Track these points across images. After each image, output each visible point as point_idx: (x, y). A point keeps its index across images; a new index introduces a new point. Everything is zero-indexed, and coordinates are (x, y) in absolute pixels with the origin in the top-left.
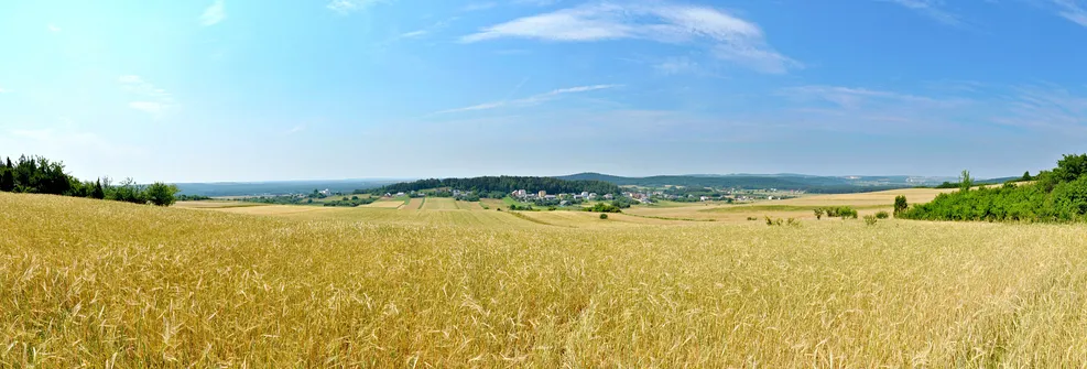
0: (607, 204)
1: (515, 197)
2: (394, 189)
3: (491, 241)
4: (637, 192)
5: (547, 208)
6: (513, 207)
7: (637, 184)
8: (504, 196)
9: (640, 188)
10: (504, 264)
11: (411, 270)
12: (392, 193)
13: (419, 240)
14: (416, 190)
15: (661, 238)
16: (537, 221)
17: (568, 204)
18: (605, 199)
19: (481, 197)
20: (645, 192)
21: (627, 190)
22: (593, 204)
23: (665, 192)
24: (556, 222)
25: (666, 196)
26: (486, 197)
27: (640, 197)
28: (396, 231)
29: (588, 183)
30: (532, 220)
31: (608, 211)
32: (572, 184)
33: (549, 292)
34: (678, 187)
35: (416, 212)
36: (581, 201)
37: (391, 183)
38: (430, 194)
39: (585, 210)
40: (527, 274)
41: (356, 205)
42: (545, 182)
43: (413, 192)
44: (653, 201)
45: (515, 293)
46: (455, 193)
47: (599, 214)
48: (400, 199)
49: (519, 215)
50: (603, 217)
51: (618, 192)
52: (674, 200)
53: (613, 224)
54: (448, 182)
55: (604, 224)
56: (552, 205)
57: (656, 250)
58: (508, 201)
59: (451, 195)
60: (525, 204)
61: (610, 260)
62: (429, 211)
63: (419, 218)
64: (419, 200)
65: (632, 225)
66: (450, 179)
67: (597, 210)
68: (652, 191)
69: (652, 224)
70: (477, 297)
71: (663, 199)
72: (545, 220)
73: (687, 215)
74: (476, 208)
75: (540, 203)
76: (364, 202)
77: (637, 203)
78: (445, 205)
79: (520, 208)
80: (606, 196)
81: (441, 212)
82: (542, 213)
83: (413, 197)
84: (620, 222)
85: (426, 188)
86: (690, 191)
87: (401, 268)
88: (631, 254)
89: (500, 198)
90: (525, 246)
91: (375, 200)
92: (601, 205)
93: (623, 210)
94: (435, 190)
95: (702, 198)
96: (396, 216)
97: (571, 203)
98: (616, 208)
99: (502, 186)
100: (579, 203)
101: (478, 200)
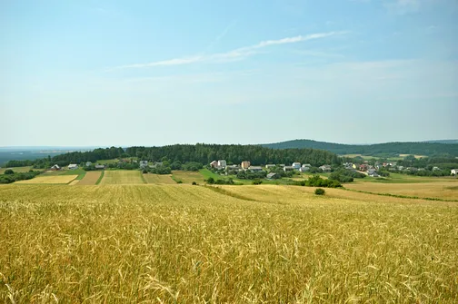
0: (324, 178)
1: (214, 169)
2: (63, 161)
3: (184, 217)
4: (362, 163)
5: (251, 182)
6: (211, 181)
7: (362, 153)
8: (201, 168)
9: (367, 158)
10: (198, 241)
11: (80, 252)
12: (61, 165)
13: (93, 218)
14: (93, 161)
15: (397, 219)
16: (239, 197)
17: (275, 177)
18: (321, 171)
19: (173, 169)
20: (372, 163)
21: (349, 160)
22: (306, 178)
23: (400, 162)
24: (261, 198)
25: (400, 168)
26: (179, 169)
27: (366, 169)
28: (64, 210)
29: (300, 152)
30: (234, 195)
31: (325, 186)
32: (281, 153)
33: (256, 273)
34: (417, 157)
35: (93, 188)
36: (292, 173)
37: (60, 153)
38: (111, 167)
39: (297, 184)
40: (224, 252)
41: (10, 181)
42: (250, 151)
43: (88, 164)
44: (383, 174)
45: (210, 273)
46: (142, 164)
47: (314, 189)
48: (71, 172)
49: (218, 190)
50: (320, 193)
51: (338, 163)
52: (412, 173)
53: (331, 201)
54: (133, 151)
55: (321, 202)
56: (257, 178)
57: (393, 232)
58: (205, 173)
59: (136, 167)
60: (225, 177)
61: (330, 240)
62: (108, 186)
63: (95, 194)
64: (97, 174)
65: (356, 203)
66: (135, 148)
67: (311, 183)
68: (381, 162)
69: (383, 202)
70: (164, 278)
71: (397, 171)
72: (248, 195)
73: (429, 193)
74: (166, 183)
75: (244, 176)
76: (22, 177)
77: (363, 176)
78: (129, 180)
79: (220, 182)
80: (323, 168)
81: (124, 187)
82: (246, 188)
83: (89, 169)
84: (341, 199)
85: (105, 158)
86: (434, 162)
87: (67, 251)
88: (357, 235)
89: (195, 170)
90: (224, 222)
91: (38, 174)
92: (317, 178)
93: (344, 185)
94: (116, 160)
95: (453, 171)
96: (65, 194)
97: (279, 177)
98: (336, 182)
99: (197, 156)
100: (290, 175)
101: (170, 173)
